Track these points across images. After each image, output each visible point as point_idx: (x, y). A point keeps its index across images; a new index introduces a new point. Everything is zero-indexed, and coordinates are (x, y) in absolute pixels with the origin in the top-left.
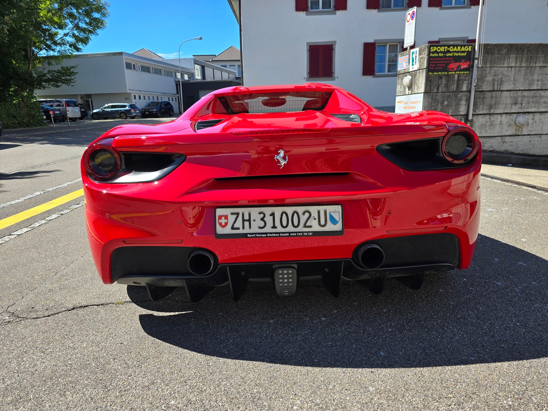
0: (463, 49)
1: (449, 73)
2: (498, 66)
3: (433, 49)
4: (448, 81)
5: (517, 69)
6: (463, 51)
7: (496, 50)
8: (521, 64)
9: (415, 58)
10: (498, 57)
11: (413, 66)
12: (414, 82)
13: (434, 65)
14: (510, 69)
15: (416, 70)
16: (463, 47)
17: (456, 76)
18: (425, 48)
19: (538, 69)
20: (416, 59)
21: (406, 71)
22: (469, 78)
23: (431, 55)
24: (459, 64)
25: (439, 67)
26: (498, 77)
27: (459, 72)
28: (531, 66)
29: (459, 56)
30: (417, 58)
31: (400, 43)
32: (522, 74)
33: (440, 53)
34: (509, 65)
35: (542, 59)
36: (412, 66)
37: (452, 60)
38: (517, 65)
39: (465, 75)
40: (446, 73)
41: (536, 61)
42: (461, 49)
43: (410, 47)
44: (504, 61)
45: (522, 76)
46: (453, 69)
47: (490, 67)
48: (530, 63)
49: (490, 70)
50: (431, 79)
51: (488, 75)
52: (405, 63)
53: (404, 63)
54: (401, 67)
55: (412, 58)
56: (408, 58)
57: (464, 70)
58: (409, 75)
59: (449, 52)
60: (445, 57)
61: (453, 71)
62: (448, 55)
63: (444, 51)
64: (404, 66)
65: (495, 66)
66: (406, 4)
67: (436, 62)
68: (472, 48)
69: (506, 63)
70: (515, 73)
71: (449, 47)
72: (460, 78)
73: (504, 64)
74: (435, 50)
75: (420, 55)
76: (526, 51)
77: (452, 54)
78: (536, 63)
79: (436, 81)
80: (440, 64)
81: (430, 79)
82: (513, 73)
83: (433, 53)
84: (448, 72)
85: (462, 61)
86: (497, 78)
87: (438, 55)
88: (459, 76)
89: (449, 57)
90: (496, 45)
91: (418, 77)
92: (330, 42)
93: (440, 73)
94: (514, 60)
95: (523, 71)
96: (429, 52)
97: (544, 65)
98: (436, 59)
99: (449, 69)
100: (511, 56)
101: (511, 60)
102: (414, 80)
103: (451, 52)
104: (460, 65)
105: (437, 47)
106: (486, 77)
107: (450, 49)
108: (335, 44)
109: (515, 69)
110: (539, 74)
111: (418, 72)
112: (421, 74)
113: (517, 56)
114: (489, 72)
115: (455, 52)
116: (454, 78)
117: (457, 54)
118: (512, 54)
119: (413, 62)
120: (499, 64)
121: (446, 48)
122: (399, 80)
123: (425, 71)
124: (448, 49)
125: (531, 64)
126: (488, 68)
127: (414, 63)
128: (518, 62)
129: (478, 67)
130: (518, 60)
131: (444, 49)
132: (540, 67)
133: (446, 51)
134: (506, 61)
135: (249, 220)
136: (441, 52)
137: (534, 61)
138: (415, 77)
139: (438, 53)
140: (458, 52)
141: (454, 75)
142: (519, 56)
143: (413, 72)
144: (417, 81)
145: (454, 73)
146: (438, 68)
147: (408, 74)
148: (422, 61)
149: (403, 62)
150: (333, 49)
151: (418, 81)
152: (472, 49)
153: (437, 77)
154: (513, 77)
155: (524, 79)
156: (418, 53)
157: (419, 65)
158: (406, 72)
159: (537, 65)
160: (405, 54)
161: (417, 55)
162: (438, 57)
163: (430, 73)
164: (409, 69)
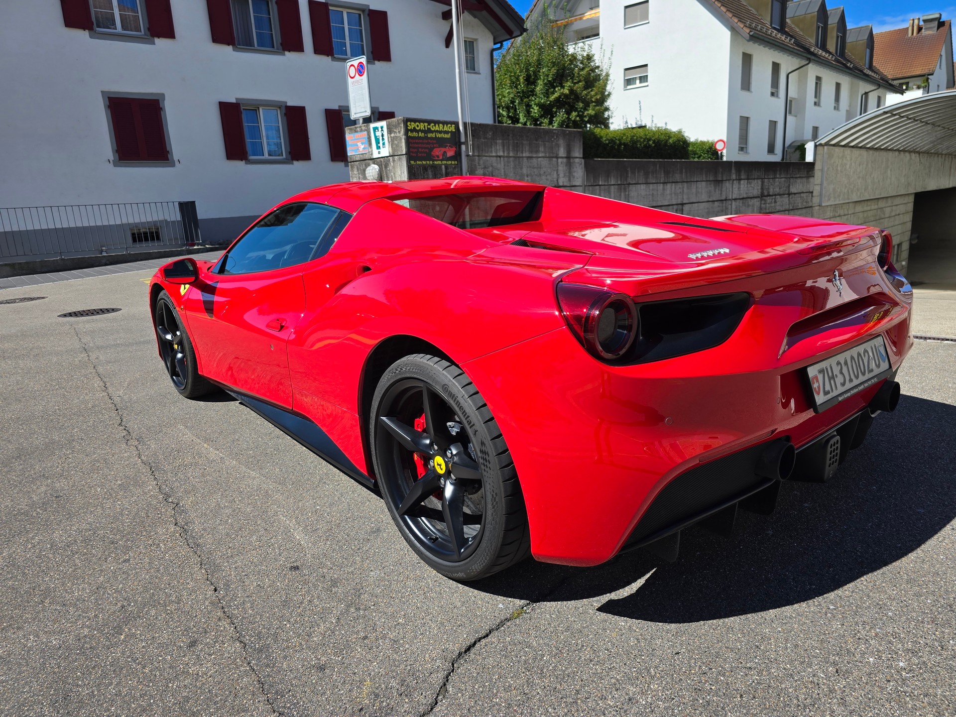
0: (446, 129)
1: (435, 162)
2: (486, 155)
3: (411, 125)
4: (435, 173)
5: (506, 159)
6: (446, 131)
7: (481, 132)
8: (509, 153)
9: (381, 138)
10: (485, 141)
11: (379, 150)
12: (386, 174)
13: (416, 150)
14: (498, 158)
15: (387, 157)
16: (445, 126)
17: (443, 167)
18: (399, 124)
19: (525, 160)
20: (383, 139)
21: (367, 157)
22: (458, 171)
23: (410, 134)
24: (443, 149)
25: (421, 152)
26: (488, 169)
27: (446, 162)
28: (518, 155)
29: (442, 138)
30: (386, 137)
31: (280, 108)
32: (512, 166)
33: (420, 133)
34: (497, 153)
35: (527, 148)
36: (377, 149)
37: (435, 144)
38: (506, 155)
39: (454, 166)
40: (431, 162)
41: (522, 150)
42: (443, 128)
43: (363, 119)
44: (492, 148)
45: (512, 170)
46: (438, 157)
47: (478, 156)
48: (517, 152)
49: (479, 160)
50: (415, 171)
51: (478, 167)
52: (362, 144)
53: (359, 144)
54: (353, 151)
55: (376, 137)
56: (366, 136)
57: (451, 158)
58: (374, 164)
59: (429, 131)
60: (426, 138)
61: (439, 160)
62: (430, 135)
63: (424, 129)
64: (361, 149)
65: (484, 154)
66: (279, 45)
67: (417, 146)
68: (455, 127)
69: (493, 152)
70: (504, 165)
71: (429, 125)
72: (448, 171)
73: (491, 152)
74: (414, 126)
75: (391, 134)
76: (511, 135)
77: (434, 134)
78: (522, 153)
79: (421, 174)
80: (423, 148)
81: (413, 171)
82: (503, 165)
83: (412, 131)
84: (433, 161)
85: (447, 146)
86: (488, 171)
87: (418, 134)
88: (446, 168)
89: (431, 138)
90: (480, 124)
91: (394, 167)
92: (152, 94)
93: (424, 162)
94: (501, 147)
95: (512, 163)
96: (407, 131)
97: (530, 155)
98: (417, 141)
99: (434, 157)
100: (498, 141)
101: (498, 148)
102: (386, 172)
103: (432, 132)
104: (445, 152)
105: (415, 123)
106: (477, 170)
107: (430, 127)
108: (164, 99)
109: (504, 160)
110: (528, 167)
111: (391, 160)
112: (398, 164)
113: (504, 142)
114: (479, 163)
115: (437, 131)
116: (442, 170)
117: (439, 135)
118: (498, 138)
119: (378, 142)
120: (487, 153)
121: (426, 124)
122: (352, 170)
123: (404, 158)
124: (429, 127)
125: (519, 153)
126: (477, 158)
127: (381, 145)
128: (505, 150)
129: (468, 156)
130: (505, 148)
131: (424, 127)
132: (528, 158)
133: (426, 129)
134: (493, 149)
135: (833, 377)
136: (422, 131)
137: (521, 149)
138: (386, 167)
139: (418, 131)
140: (440, 132)
141: (440, 166)
142: (505, 141)
143: (382, 159)
144: (392, 174)
145: (440, 162)
146: (420, 155)
147: (371, 162)
148: (395, 142)
149: (358, 142)
150: (161, 108)
151: (394, 173)
152: (455, 129)
153: (421, 167)
154: (503, 171)
155: (514, 173)
156: (385, 129)
157: (390, 148)
158: (365, 158)
159: (524, 155)
160: (358, 129)
161: (385, 133)
162: (419, 138)
163: (412, 162)
164: (372, 154)
